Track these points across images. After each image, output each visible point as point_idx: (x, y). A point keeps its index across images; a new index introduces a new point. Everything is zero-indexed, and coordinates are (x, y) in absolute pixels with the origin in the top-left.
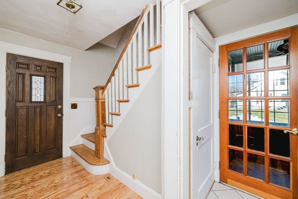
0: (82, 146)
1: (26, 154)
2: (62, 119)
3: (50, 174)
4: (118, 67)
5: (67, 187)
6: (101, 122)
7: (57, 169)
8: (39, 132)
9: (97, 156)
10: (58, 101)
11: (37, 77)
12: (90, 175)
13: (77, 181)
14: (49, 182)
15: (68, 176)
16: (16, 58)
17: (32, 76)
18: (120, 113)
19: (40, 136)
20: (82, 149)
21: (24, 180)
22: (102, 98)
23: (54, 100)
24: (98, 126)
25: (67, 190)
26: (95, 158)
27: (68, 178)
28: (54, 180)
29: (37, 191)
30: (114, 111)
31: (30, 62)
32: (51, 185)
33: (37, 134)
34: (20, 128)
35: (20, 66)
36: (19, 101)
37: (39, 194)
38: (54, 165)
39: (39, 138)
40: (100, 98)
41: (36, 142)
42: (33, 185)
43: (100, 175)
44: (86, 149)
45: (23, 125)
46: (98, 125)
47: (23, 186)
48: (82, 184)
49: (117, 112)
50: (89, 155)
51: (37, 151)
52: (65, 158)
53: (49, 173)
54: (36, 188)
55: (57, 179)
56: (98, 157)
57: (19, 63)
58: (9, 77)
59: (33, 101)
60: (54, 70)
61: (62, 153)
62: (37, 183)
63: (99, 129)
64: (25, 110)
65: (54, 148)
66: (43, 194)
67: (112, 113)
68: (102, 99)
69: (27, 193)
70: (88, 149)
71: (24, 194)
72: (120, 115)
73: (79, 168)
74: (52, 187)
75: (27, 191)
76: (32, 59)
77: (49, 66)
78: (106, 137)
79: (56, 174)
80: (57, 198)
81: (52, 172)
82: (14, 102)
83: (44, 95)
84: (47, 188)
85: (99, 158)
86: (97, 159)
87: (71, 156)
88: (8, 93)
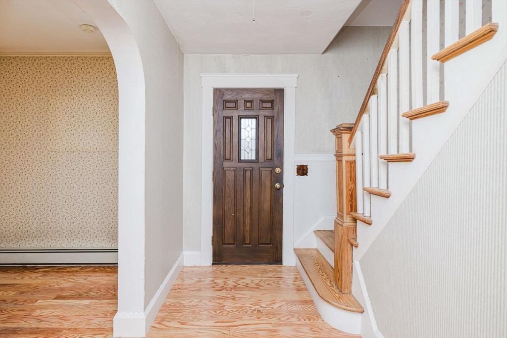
0: (315, 253)
1: (234, 241)
2: (282, 194)
3: (258, 287)
4: (385, 67)
5: (275, 324)
6: (347, 208)
7: (269, 282)
8: (249, 212)
9: (336, 284)
10: (275, 158)
11: (247, 120)
12: (320, 321)
13: (293, 320)
14: (254, 300)
15: (283, 303)
16: (223, 94)
17: (241, 118)
18: (389, 190)
19: (251, 219)
20: (314, 260)
21: (227, 282)
22: (349, 153)
23: (270, 158)
24: (340, 218)
25: (274, 328)
26: (333, 287)
27: (281, 307)
28: (261, 300)
29: (236, 307)
30: (375, 185)
31: (239, 97)
32: (255, 307)
33: (247, 214)
34: (227, 200)
35: (228, 105)
36: (226, 159)
37: (237, 313)
38: (267, 273)
39: (249, 220)
40: (344, 152)
41: (245, 226)
42: (234, 295)
43: (340, 332)
44: (319, 262)
45: (230, 197)
46: (340, 215)
47: (224, 291)
48: (300, 332)
49: (383, 186)
50: (323, 275)
51: (247, 242)
52: (285, 267)
53: (257, 284)
54: (236, 302)
55: (266, 300)
56: (340, 288)
57: (226, 101)
58: (216, 123)
59: (242, 159)
60: (269, 105)
61: (282, 257)
62: (239, 294)
63: (341, 223)
64: (233, 173)
65: (270, 244)
66: (241, 317)
67: (370, 189)
68: (349, 155)
69: (225, 303)
70: (324, 263)
71: (222, 303)
72: (388, 197)
73: (304, 296)
74: (255, 310)
75: (226, 300)
76: (240, 92)
77: (263, 99)
78: (356, 247)
79: (266, 290)
80: (256, 334)
81: (262, 284)
82: (221, 160)
83: (256, 150)
84: (248, 309)
85: (341, 291)
86: (337, 291)
87: (296, 267)
88: (215, 146)
